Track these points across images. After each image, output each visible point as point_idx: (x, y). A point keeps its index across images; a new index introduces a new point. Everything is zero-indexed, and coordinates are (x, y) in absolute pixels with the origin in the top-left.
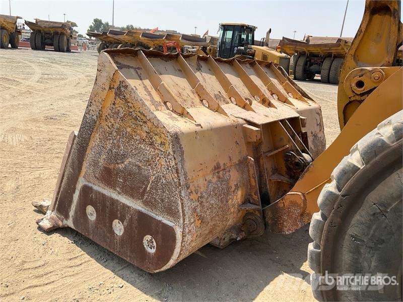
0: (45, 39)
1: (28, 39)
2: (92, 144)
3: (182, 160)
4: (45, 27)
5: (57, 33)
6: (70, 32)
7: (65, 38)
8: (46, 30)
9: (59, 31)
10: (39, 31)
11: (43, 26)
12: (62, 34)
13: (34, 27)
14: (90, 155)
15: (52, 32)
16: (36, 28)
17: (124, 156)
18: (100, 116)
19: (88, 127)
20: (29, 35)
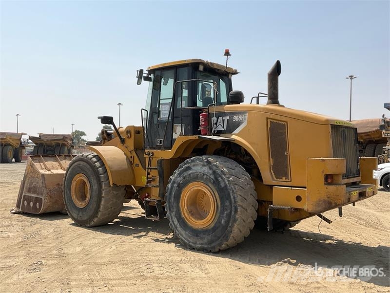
0: (47, 151)
1: (32, 152)
2: (26, 181)
3: (45, 181)
4: (47, 140)
5: (58, 145)
6: (71, 142)
7: (66, 149)
8: (48, 142)
9: (61, 142)
10: (42, 145)
11: (45, 139)
12: (64, 145)
13: (36, 142)
14: (26, 185)
15: (54, 144)
16: (39, 142)
17: (33, 183)
18: (28, 174)
19: (25, 177)
20: (33, 148)
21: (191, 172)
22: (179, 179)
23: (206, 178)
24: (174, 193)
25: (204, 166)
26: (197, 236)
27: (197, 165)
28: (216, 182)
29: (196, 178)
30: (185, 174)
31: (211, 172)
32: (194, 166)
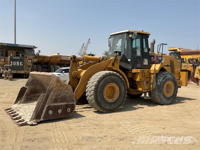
2: (50, 95)
17: (60, 94)
21: (167, 77)
22: (163, 80)
23: (171, 79)
24: (161, 86)
25: (170, 75)
26: (169, 99)
27: (168, 75)
28: (174, 81)
29: (168, 79)
30: (165, 78)
31: (172, 77)
32: (167, 75)
